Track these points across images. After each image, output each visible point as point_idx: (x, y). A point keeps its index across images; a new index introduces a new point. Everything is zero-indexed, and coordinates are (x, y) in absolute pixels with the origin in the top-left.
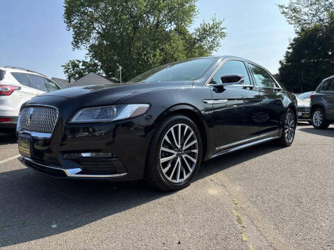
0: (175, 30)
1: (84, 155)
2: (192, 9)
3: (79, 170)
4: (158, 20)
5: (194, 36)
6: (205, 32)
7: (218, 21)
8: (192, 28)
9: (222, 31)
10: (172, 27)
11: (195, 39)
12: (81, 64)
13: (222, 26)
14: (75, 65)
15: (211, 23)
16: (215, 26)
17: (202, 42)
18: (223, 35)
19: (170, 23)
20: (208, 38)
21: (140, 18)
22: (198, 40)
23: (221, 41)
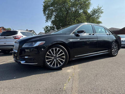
0: (83, 12)
1: (26, 57)
2: (89, 3)
3: (24, 62)
4: (76, 9)
5: (90, 14)
6: (95, 12)
7: (100, 7)
8: (90, 11)
9: (102, 11)
10: (81, 11)
11: (91, 15)
12: (49, 27)
13: (101, 9)
14: (47, 28)
15: (97, 8)
16: (99, 9)
17: (93, 16)
18: (102, 12)
19: (81, 9)
20: (96, 14)
21: (69, 9)
22: (92, 15)
23: (101, 15)
